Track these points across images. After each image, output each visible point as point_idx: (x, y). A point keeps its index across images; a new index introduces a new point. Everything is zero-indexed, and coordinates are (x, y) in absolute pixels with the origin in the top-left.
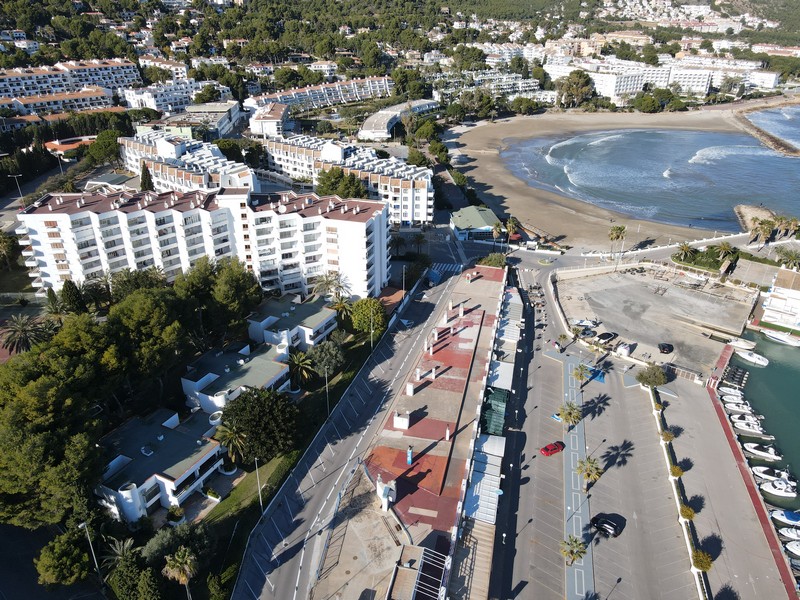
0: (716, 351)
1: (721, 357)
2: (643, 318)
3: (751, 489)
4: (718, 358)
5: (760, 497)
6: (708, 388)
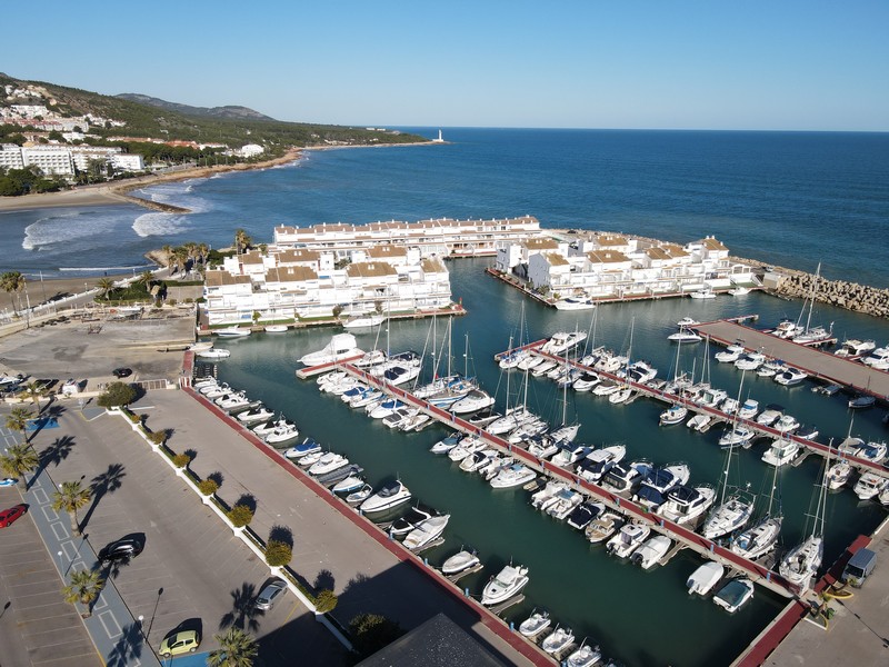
0: (177, 359)
1: (185, 362)
2: (83, 357)
3: (260, 445)
4: (182, 364)
5: (270, 447)
6: (184, 388)
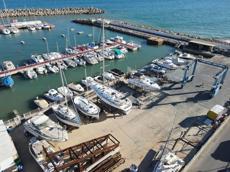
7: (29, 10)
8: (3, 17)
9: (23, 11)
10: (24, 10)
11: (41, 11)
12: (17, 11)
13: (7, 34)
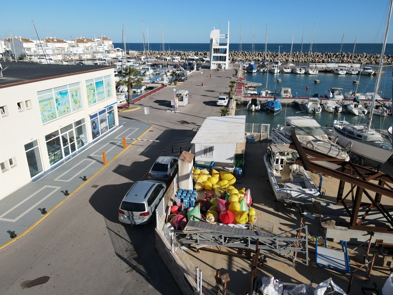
7: (346, 55)
8: (302, 62)
9: (335, 56)
10: (338, 54)
11: (366, 57)
12: (326, 55)
13: (300, 74)
